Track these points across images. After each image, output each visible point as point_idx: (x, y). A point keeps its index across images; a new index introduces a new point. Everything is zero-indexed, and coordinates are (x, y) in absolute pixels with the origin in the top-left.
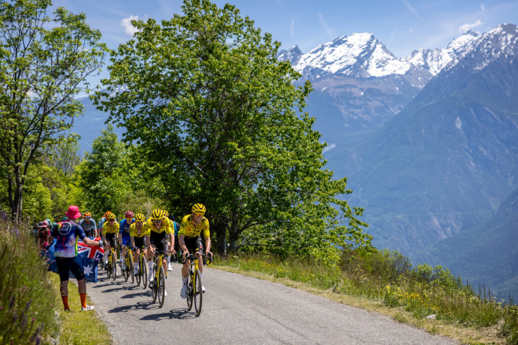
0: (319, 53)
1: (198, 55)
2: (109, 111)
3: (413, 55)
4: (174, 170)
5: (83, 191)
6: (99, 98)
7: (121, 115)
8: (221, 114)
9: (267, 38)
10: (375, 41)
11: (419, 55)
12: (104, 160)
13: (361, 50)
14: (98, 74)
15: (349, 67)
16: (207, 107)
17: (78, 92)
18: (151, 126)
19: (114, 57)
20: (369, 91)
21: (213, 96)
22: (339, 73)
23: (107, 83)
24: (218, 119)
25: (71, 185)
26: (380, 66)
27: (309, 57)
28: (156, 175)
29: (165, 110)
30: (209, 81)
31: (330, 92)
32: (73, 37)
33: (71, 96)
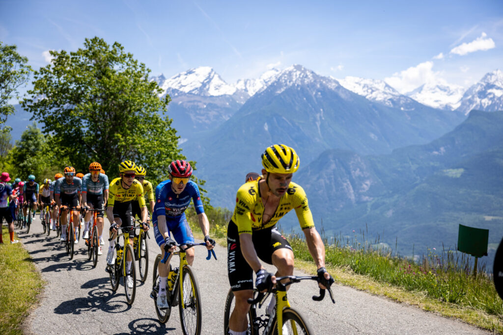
0: (177, 78)
1: (95, 76)
2: (33, 112)
3: (238, 82)
4: (78, 153)
5: (14, 167)
6: (26, 103)
7: (41, 114)
8: (110, 116)
9: (142, 66)
10: (213, 72)
11: (242, 83)
12: (29, 146)
13: (205, 78)
14: (25, 86)
15: (196, 89)
16: (100, 111)
17: (10, 98)
18: (62, 123)
19: (36, 76)
20: (209, 105)
21: (105, 103)
22: (190, 93)
23: (32, 93)
24: (108, 119)
25: (5, 163)
26: (217, 89)
27: (170, 81)
28: (65, 156)
29: (72, 112)
30: (102, 94)
31: (184, 105)
32: (7, 60)
33: (5, 101)
